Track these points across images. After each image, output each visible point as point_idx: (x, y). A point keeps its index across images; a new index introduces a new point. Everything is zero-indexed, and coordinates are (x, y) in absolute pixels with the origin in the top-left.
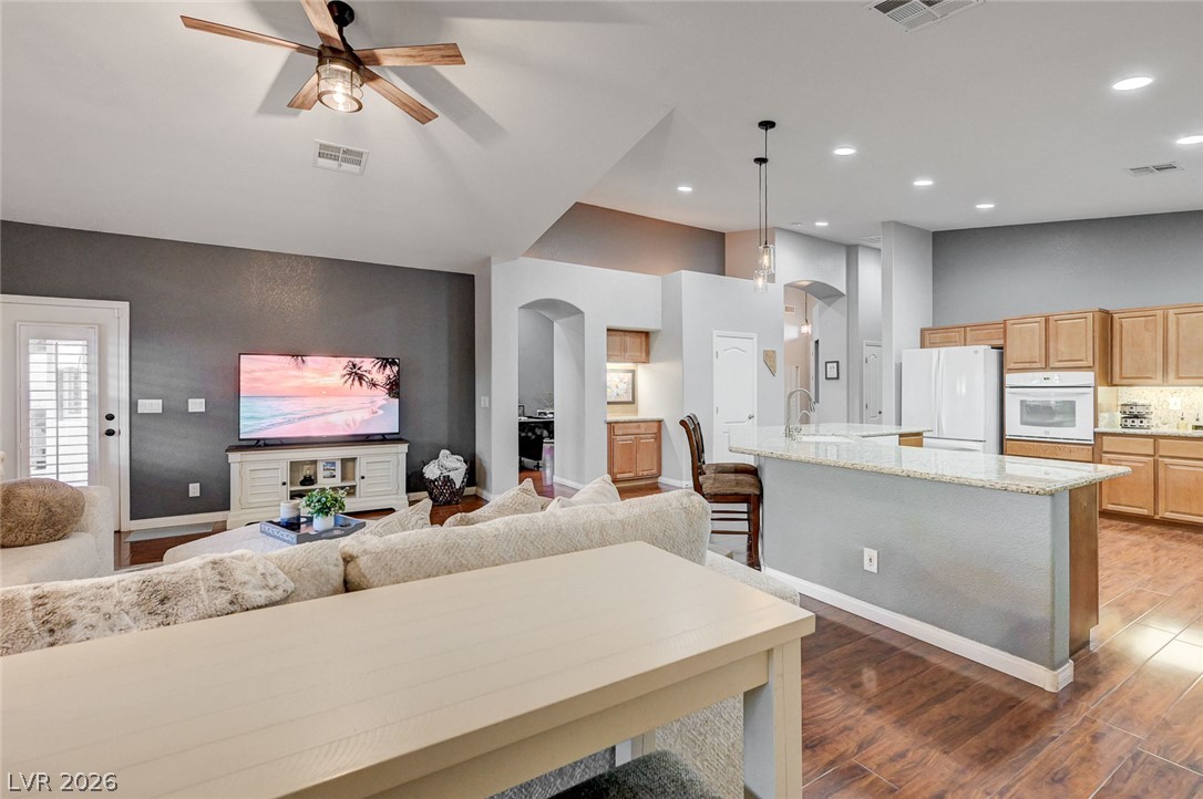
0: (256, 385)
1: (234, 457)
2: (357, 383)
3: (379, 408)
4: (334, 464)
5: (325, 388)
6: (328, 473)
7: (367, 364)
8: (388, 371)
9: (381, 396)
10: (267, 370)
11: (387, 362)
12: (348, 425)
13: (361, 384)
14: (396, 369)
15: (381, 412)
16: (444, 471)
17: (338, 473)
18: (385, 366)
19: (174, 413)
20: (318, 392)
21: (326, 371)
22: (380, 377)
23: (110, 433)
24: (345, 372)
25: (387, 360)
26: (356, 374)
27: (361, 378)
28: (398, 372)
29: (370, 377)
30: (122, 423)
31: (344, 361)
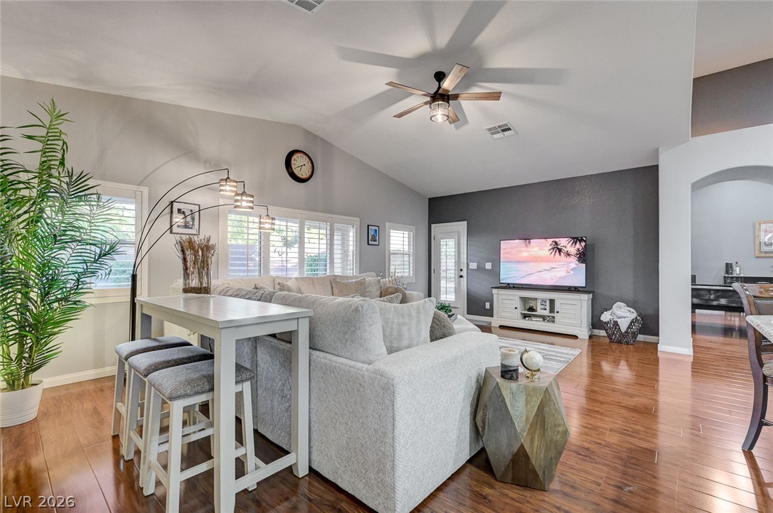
0: (507, 256)
1: (495, 291)
2: (557, 254)
3: (572, 270)
4: (545, 302)
5: (539, 257)
6: (543, 307)
7: (563, 242)
8: (578, 246)
9: (573, 262)
10: (512, 248)
11: (576, 240)
12: (552, 279)
13: (560, 254)
14: (583, 244)
15: (572, 272)
16: (615, 317)
17: (548, 307)
18: (576, 243)
19: (480, 269)
20: (535, 259)
21: (540, 247)
22: (573, 249)
23: (461, 277)
24: (551, 248)
25: (577, 238)
26: (558, 248)
27: (560, 251)
28: (585, 246)
29: (566, 250)
30: (464, 273)
31: (550, 241)
